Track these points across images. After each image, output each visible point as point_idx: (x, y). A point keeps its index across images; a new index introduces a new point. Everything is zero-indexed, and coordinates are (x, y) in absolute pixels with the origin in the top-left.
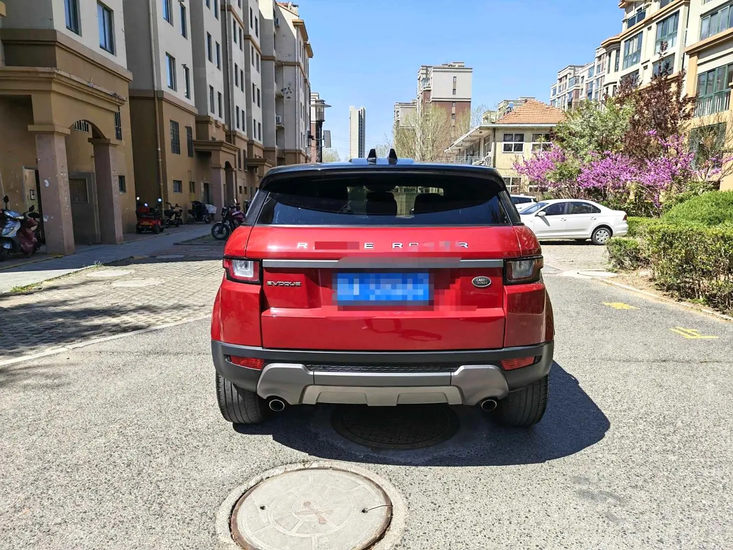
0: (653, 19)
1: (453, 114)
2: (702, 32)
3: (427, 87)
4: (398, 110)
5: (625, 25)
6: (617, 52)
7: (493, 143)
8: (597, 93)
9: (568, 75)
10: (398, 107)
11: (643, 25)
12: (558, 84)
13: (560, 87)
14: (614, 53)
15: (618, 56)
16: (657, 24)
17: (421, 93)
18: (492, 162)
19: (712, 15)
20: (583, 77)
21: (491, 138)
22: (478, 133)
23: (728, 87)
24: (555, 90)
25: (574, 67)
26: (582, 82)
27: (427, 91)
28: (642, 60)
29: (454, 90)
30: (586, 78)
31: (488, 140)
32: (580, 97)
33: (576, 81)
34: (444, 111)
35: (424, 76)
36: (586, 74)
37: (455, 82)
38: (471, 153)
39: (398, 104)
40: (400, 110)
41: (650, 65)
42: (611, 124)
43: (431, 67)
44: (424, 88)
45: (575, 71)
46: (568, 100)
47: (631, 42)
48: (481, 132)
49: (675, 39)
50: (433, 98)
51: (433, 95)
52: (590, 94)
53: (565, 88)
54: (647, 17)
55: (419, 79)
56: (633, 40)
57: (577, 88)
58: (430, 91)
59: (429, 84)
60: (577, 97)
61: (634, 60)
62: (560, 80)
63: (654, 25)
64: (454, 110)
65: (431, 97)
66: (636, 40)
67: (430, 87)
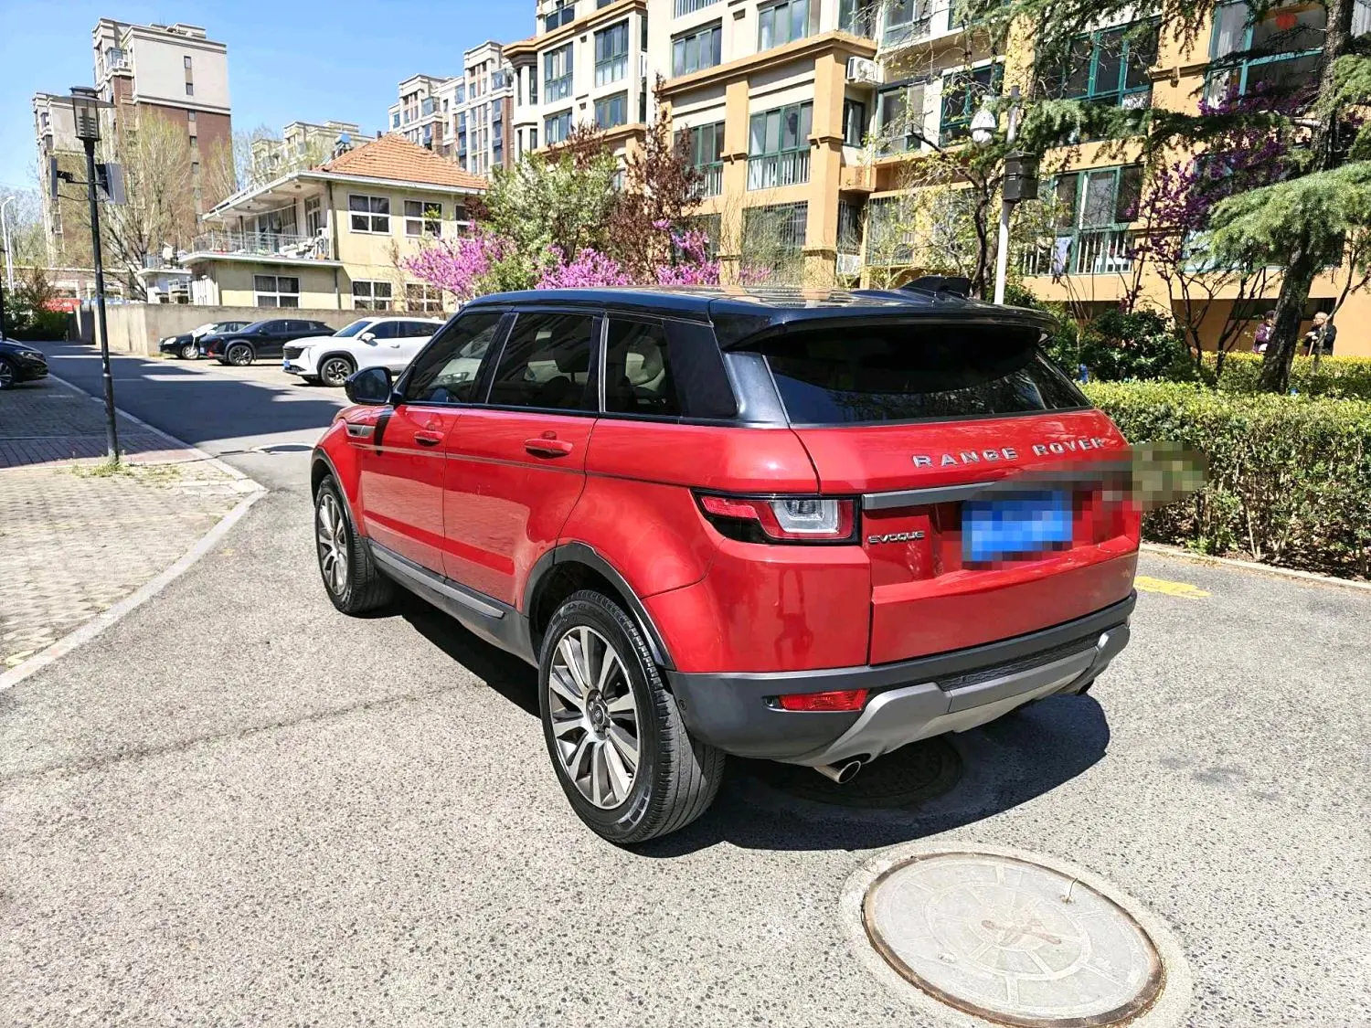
0: (589, 24)
1: (191, 137)
2: (676, 65)
3: (122, 70)
4: (45, 110)
5: (541, 24)
6: (531, 68)
7: (330, 212)
8: (474, 134)
9: (419, 93)
10: (44, 103)
11: (573, 31)
12: (402, 106)
13: (406, 112)
14: (525, 70)
15: (533, 77)
16: (596, 33)
17: (109, 81)
18: (331, 250)
19: (688, 39)
20: (446, 101)
21: (324, 200)
22: (291, 188)
23: (718, 158)
24: (397, 117)
25: (428, 80)
26: (446, 110)
27: (124, 77)
28: (577, 91)
29: (189, 85)
30: (452, 103)
31: (317, 204)
32: (445, 137)
33: (434, 106)
34: (177, 128)
35: (112, 44)
36: (451, 96)
37: (188, 69)
38: (276, 227)
39: (45, 97)
40: (51, 111)
41: (589, 102)
42: (575, 200)
43: (129, 26)
44: (116, 70)
45: (430, 87)
46: (424, 140)
47: (555, 57)
48: (298, 187)
49: (625, 65)
50: (139, 96)
51: (140, 88)
52: (462, 135)
53: (417, 117)
54: (578, 18)
55: (98, 48)
56: (557, 53)
57: (438, 120)
58: (130, 78)
59: (126, 64)
60: (440, 137)
61: (563, 90)
62: (406, 98)
63: (590, 34)
64: (193, 129)
65: (135, 93)
66: (562, 55)
67: (130, 71)
